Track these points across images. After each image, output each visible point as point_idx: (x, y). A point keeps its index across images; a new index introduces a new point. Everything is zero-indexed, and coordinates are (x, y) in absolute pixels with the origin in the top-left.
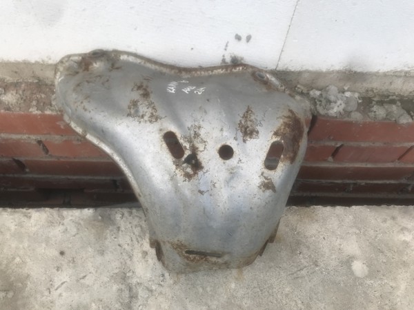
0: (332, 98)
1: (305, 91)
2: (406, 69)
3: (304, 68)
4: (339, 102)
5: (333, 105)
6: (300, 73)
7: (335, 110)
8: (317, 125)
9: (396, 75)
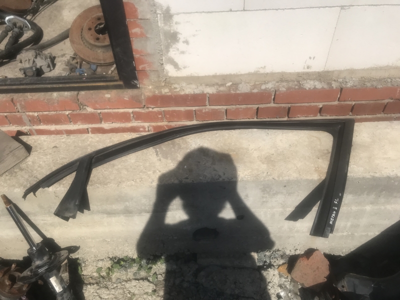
0: (348, 81)
1: (336, 79)
2: (376, 66)
3: (335, 69)
4: (351, 82)
5: (348, 83)
6: (333, 72)
7: (349, 85)
8: (343, 92)
9: (372, 69)
